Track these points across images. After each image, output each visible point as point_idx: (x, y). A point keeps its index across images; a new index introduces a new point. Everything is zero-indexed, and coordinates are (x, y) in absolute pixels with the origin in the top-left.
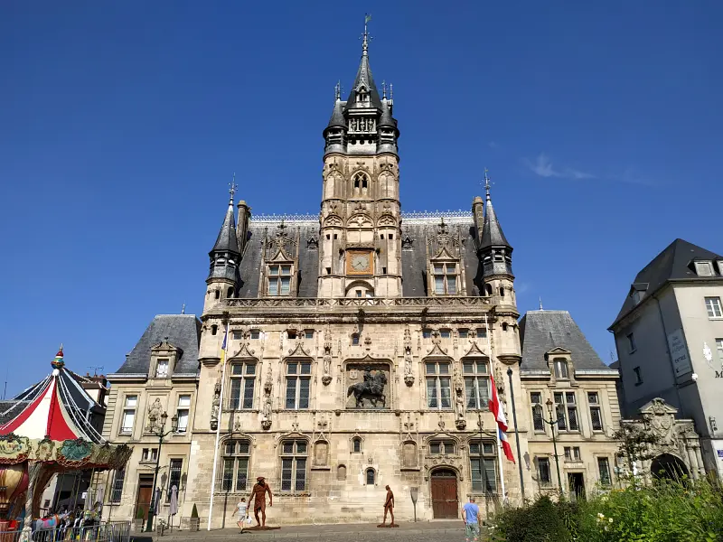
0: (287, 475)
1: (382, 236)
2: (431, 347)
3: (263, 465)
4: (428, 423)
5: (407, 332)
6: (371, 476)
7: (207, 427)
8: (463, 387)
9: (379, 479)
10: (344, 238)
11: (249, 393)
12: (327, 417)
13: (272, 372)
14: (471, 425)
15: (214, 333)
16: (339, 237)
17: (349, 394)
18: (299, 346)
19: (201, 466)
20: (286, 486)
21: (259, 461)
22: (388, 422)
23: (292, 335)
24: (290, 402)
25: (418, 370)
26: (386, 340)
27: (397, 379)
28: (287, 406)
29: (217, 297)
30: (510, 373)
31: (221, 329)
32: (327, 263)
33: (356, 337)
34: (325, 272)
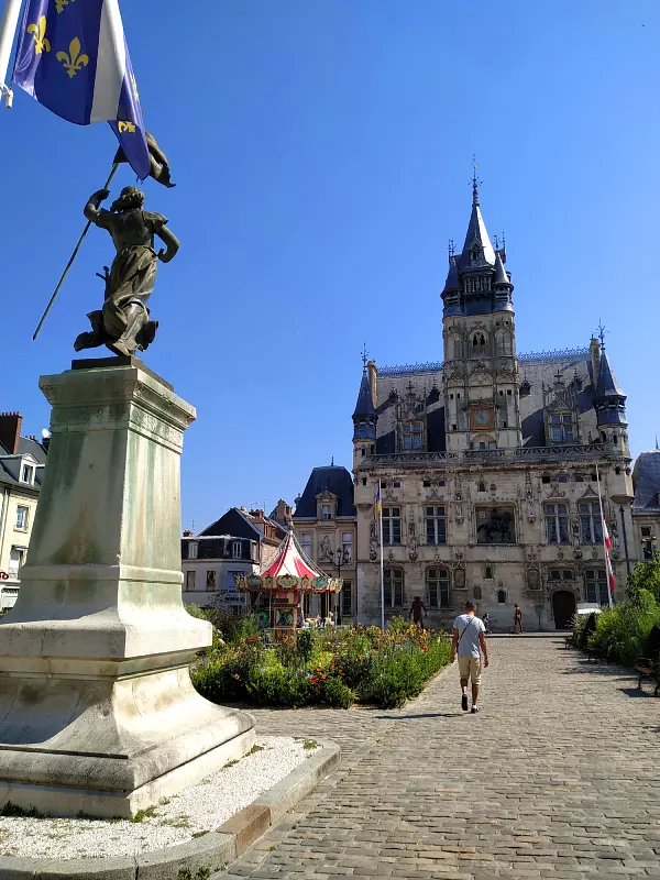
0: (433, 595)
1: (501, 392)
2: (549, 490)
3: (414, 587)
4: (549, 554)
5: (529, 479)
6: (502, 597)
7: (368, 558)
8: (579, 525)
9: (509, 599)
10: (466, 395)
11: (397, 532)
12: (462, 550)
13: (414, 513)
14: (587, 555)
15: (365, 484)
16: (462, 395)
17: (479, 530)
18: (434, 494)
19: (367, 587)
20: (433, 603)
21: (411, 584)
22: (513, 553)
23: (427, 484)
24: (431, 538)
25: (538, 510)
26: (509, 485)
27: (521, 519)
28: (428, 541)
29: (363, 454)
30: (622, 510)
31: (369, 480)
32: (453, 421)
33: (482, 488)
34: (451, 428)
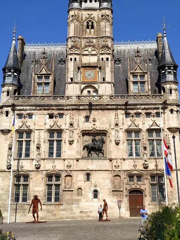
0: (50, 194)
1: (102, 59)
2: (130, 123)
3: (36, 189)
4: (127, 165)
5: (117, 115)
6: (96, 194)
7: (5, 168)
9: (100, 196)
10: (80, 60)
11: (28, 149)
12: (71, 162)
13: (40, 137)
14: (152, 166)
15: (7, 116)
16: (77, 59)
17: (84, 149)
18: (55, 123)
20: (49, 199)
21: (34, 186)
22: (105, 164)
23: (51, 116)
24: (51, 154)
25: (122, 136)
26: (104, 119)
27: (111, 141)
29: (8, 95)
30: (174, 137)
31: (11, 113)
32: (70, 75)
33: (87, 118)
34: (69, 80)
